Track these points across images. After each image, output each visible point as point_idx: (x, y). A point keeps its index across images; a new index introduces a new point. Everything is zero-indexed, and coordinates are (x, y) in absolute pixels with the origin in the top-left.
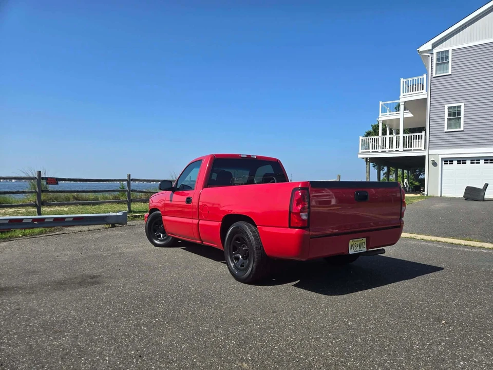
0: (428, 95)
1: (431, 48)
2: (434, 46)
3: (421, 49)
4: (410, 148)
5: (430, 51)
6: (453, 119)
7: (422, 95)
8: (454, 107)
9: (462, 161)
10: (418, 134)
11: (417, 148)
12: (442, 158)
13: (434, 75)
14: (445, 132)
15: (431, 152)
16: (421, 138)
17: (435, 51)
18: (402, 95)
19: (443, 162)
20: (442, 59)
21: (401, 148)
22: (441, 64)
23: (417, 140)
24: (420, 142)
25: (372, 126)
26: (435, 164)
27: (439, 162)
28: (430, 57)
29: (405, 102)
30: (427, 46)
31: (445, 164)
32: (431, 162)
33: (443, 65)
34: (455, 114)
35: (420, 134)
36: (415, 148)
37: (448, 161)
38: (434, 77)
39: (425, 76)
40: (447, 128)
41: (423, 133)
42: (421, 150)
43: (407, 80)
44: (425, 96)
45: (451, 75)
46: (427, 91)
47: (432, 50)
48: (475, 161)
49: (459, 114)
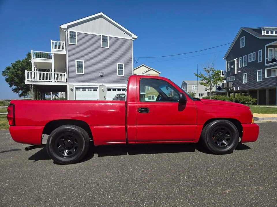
0: (66, 53)
2: (69, 27)
3: (62, 26)
4: (58, 81)
6: (79, 68)
7: (63, 52)
8: (80, 62)
9: (84, 89)
10: (62, 73)
11: (62, 81)
12: (75, 87)
13: (69, 43)
14: (76, 74)
15: (70, 83)
16: (64, 76)
17: (69, 30)
18: (52, 50)
19: (76, 89)
20: (73, 35)
21: (53, 80)
22: (72, 38)
23: (62, 77)
24: (64, 78)
25: (12, 64)
26: (72, 90)
27: (74, 89)
28: (67, 32)
29: (55, 54)
30: (65, 26)
31: (77, 90)
32: (70, 89)
33: (73, 39)
34: (80, 65)
35: (64, 73)
36: (61, 81)
37: (78, 89)
38: (69, 44)
39: (64, 42)
40: (77, 72)
41: (65, 73)
42: (64, 82)
43: (54, 41)
44: (65, 53)
45: (77, 45)
46: (66, 51)
47: (67, 29)
48: (90, 89)
49: (82, 66)
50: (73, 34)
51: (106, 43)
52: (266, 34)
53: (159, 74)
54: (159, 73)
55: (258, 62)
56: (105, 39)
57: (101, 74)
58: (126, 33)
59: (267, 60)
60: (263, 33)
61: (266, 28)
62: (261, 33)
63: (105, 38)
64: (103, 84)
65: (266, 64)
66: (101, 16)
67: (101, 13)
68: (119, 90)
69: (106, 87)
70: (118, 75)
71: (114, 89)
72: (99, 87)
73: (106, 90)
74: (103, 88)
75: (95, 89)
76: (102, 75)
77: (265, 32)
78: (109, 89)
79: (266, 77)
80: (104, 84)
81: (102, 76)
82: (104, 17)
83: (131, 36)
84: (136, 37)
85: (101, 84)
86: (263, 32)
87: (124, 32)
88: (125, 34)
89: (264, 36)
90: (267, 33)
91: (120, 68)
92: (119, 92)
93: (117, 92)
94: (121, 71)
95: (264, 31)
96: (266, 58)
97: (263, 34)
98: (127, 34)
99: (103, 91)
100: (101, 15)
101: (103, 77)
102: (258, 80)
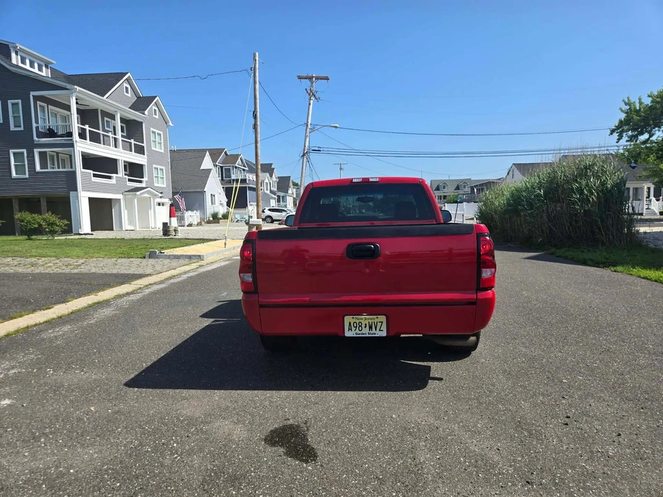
52: (20, 65)
55: (12, 128)
59: (37, 128)
60: (15, 59)
61: (21, 50)
62: (9, 57)
65: (35, 138)
77: (19, 57)
79: (38, 168)
86: (13, 55)
89: (17, 66)
90: (23, 62)
95: (17, 53)
96: (34, 125)
97: (14, 61)
102: (14, 174)
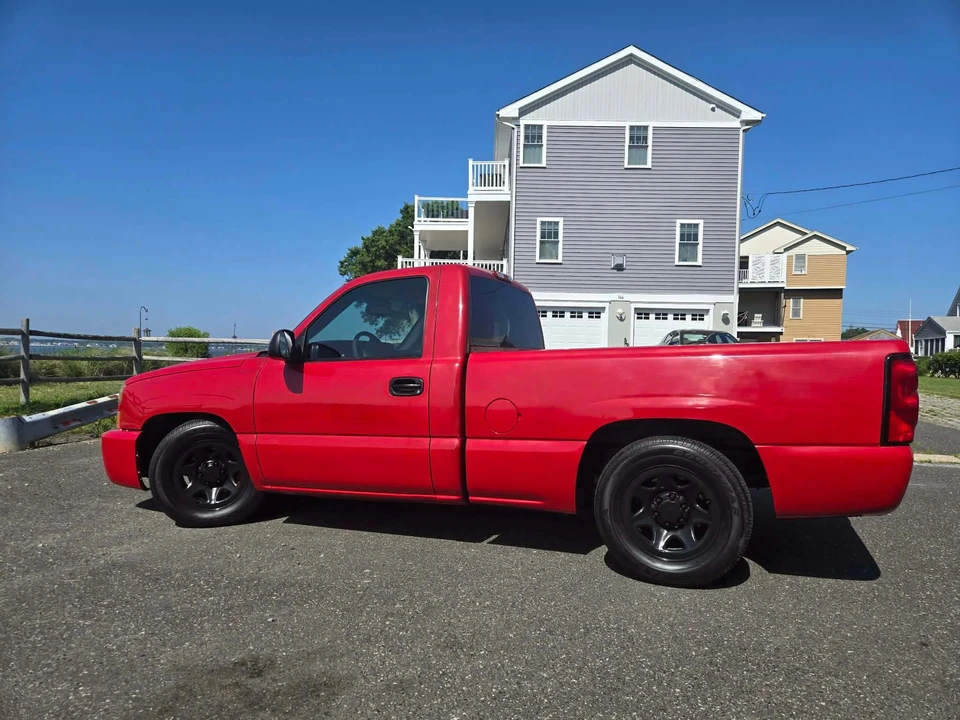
0: (512, 197)
1: (517, 115)
2: (523, 111)
3: (504, 113)
5: (515, 120)
6: (548, 242)
7: (502, 194)
8: (550, 223)
9: (559, 312)
10: (496, 262)
13: (521, 165)
14: (537, 263)
17: (523, 122)
18: (471, 189)
20: (533, 138)
22: (530, 146)
28: (516, 130)
29: (477, 202)
30: (510, 111)
33: (533, 149)
34: (549, 234)
35: (500, 263)
37: (540, 312)
38: (521, 167)
39: (507, 162)
40: (540, 258)
41: (504, 262)
43: (479, 163)
44: (507, 198)
45: (545, 168)
46: (511, 189)
47: (517, 119)
48: (576, 313)
49: (556, 235)
50: (533, 135)
51: (642, 150)
53: (848, 252)
54: (849, 248)
56: (638, 138)
57: (619, 261)
58: (718, 106)
63: (638, 136)
64: (621, 295)
66: (630, 60)
67: (631, 50)
68: (679, 315)
69: (633, 306)
70: (677, 263)
71: (661, 314)
72: (607, 305)
73: (633, 315)
74: (620, 311)
75: (595, 313)
76: (621, 265)
78: (642, 314)
80: (628, 297)
81: (619, 268)
82: (640, 59)
83: (738, 117)
84: (758, 116)
85: (614, 296)
87: (710, 102)
88: (713, 109)
91: (689, 236)
92: (680, 325)
93: (671, 325)
94: (689, 248)
98: (722, 109)
99: (621, 319)
100: (631, 55)
101: (622, 269)
